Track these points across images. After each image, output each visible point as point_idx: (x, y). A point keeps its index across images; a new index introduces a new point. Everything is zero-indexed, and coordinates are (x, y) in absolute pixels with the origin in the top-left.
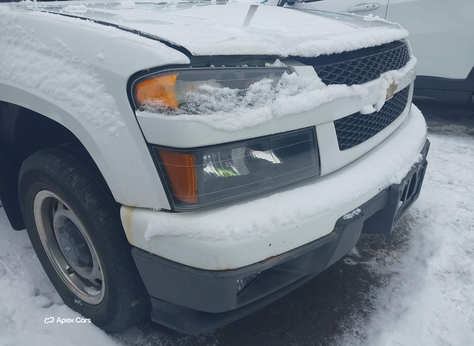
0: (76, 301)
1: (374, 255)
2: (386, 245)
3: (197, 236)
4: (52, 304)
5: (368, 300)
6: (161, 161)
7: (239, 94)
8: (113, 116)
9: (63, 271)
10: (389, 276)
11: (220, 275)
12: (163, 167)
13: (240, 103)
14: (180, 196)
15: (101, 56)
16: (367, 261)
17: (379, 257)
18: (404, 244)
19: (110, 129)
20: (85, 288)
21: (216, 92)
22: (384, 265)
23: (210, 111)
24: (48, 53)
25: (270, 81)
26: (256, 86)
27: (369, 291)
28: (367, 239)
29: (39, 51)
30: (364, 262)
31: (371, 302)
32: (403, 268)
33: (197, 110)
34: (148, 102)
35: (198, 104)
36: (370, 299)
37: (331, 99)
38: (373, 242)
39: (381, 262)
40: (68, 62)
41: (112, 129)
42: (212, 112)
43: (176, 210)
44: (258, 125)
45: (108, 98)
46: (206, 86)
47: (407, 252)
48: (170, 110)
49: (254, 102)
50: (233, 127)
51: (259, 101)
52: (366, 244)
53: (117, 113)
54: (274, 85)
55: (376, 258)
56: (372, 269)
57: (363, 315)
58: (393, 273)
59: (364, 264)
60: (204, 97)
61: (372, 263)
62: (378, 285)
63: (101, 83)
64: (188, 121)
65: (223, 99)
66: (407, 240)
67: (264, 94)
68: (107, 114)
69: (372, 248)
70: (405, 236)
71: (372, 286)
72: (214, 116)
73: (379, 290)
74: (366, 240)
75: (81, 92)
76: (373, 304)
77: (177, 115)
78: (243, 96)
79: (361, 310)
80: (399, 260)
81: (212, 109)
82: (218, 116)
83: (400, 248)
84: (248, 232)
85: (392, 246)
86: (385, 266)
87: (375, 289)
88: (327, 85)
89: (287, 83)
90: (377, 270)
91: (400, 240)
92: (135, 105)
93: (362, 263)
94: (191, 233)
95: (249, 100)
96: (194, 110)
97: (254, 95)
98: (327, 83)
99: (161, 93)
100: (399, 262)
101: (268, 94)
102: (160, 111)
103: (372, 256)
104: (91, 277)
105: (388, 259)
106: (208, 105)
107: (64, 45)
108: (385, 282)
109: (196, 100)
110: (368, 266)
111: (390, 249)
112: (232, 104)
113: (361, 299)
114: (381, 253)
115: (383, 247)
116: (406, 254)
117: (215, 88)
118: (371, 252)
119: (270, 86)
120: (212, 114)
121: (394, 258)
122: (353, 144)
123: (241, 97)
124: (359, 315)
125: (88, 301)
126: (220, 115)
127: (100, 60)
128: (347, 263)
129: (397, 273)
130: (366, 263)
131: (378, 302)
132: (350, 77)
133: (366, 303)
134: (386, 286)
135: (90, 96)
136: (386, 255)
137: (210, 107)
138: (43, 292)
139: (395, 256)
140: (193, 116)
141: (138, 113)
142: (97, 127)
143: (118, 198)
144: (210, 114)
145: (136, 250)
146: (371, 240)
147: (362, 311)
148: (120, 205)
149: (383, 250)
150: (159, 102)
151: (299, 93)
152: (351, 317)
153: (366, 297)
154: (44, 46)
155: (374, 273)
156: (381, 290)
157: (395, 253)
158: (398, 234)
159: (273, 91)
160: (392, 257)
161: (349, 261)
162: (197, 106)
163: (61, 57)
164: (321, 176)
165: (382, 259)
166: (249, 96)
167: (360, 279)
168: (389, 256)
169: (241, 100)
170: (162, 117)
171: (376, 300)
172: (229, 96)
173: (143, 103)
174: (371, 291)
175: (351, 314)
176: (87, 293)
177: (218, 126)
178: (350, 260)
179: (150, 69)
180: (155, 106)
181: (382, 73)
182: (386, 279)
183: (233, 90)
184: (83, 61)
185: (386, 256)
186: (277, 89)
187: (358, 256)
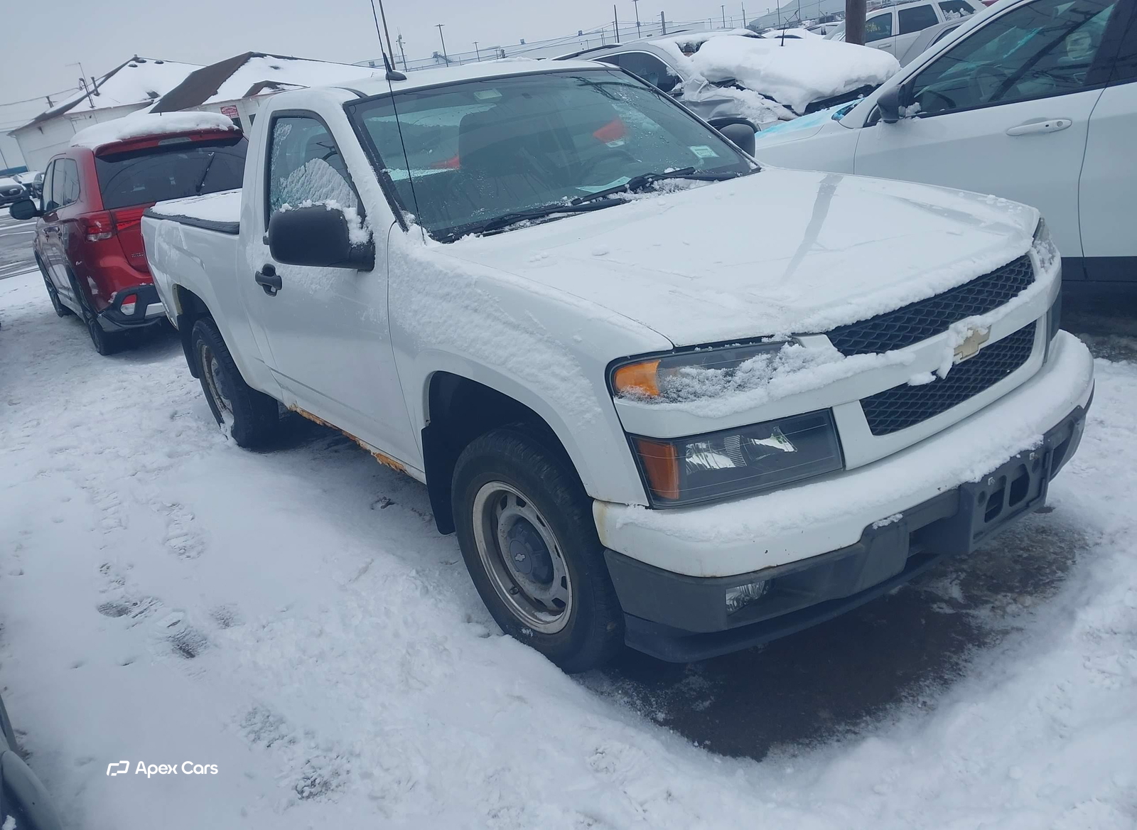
0: (524, 631)
1: (989, 601)
2: (1017, 587)
3: (677, 535)
4: (489, 635)
5: (957, 664)
6: (639, 452)
7: (727, 374)
8: (589, 402)
9: (505, 591)
10: (1005, 633)
11: (706, 582)
12: (641, 458)
13: (728, 384)
14: (659, 491)
15: (578, 337)
16: (974, 609)
17: (997, 603)
18: (1052, 587)
19: (585, 416)
20: (535, 614)
21: (699, 374)
22: (1003, 616)
23: (692, 397)
24: (516, 327)
25: (765, 356)
26: (747, 364)
27: (963, 652)
28: (985, 575)
29: (504, 323)
30: (968, 611)
31: (961, 666)
32: (1035, 622)
33: (679, 396)
34: (626, 389)
35: (679, 389)
36: (960, 662)
37: (849, 374)
38: (995, 581)
39: (999, 611)
40: (540, 340)
41: (588, 416)
42: (695, 398)
43: (655, 507)
44: (751, 409)
45: (585, 382)
46: (687, 370)
47: (1051, 599)
48: (650, 399)
49: (745, 383)
50: (719, 413)
51: (752, 381)
52: (981, 583)
53: (594, 398)
54: (770, 361)
55: (992, 605)
56: (980, 621)
57: (942, 682)
58: (1013, 628)
59: (967, 614)
60: (686, 381)
61: (983, 614)
62: (981, 644)
63: (577, 366)
64: (669, 411)
65: (707, 382)
66: (1060, 580)
67: (757, 373)
68: (583, 400)
69: (989, 590)
70: (1059, 574)
71: (970, 646)
72: (698, 403)
73: (979, 652)
74: (983, 577)
75: (554, 375)
76: (963, 669)
77: (657, 403)
78: (732, 376)
79: (940, 676)
80: (1031, 610)
81: (695, 394)
82: (703, 402)
83: (1041, 592)
84: (738, 535)
85: (1029, 589)
86: (1004, 618)
87: (973, 650)
88: (846, 356)
89: (788, 357)
90: (986, 624)
91: (1048, 580)
92: (613, 391)
93: (964, 611)
94: (669, 530)
95: (739, 382)
96: (675, 396)
97: (745, 375)
98: (847, 353)
99: (641, 382)
100: (1031, 613)
101: (762, 372)
102: (640, 399)
103: (987, 602)
104: (547, 597)
105: (1012, 608)
106: (690, 390)
107: (536, 320)
108: (995, 641)
109: (677, 385)
110: (973, 617)
111: (1021, 593)
112: (718, 387)
113: (946, 662)
114: (1000, 599)
115: (1011, 589)
116: (1047, 601)
117: (699, 371)
118: (986, 596)
119: (765, 363)
120: (694, 400)
121: (1026, 607)
122: (919, 417)
123: (729, 378)
124: (935, 682)
125: (542, 631)
126: (704, 401)
127: (576, 341)
128: (938, 610)
129: (1020, 630)
130: (971, 612)
131: (972, 668)
132: (888, 340)
133: (952, 667)
134: (994, 646)
135: (564, 379)
136: (1011, 601)
137: (693, 392)
138: (476, 619)
139: (1027, 605)
140: (673, 405)
141: (616, 400)
142: (571, 413)
143: (590, 492)
144: (693, 401)
145: (610, 552)
146: (992, 578)
147: (941, 678)
148: (592, 499)
149: (1009, 594)
150: (639, 390)
151: (804, 367)
152: (921, 683)
153: (955, 659)
154: (512, 319)
155: (979, 628)
156: (984, 651)
157: (1028, 600)
158: (1048, 571)
159: (770, 368)
160: (1022, 605)
161: (941, 608)
162: (678, 391)
163: (532, 333)
164: (847, 469)
165: (1003, 609)
166: (739, 377)
167: (953, 635)
168: (1016, 603)
169: (729, 382)
170: (641, 405)
171: (970, 664)
172: (714, 378)
173: (622, 390)
174: (966, 652)
175: (923, 679)
176: (541, 620)
177: (701, 413)
178: (944, 605)
179: (630, 356)
180: (635, 394)
181: (952, 323)
182: (999, 637)
183: (720, 371)
184: (557, 341)
185: (1010, 603)
186: (775, 365)
187: (961, 601)
